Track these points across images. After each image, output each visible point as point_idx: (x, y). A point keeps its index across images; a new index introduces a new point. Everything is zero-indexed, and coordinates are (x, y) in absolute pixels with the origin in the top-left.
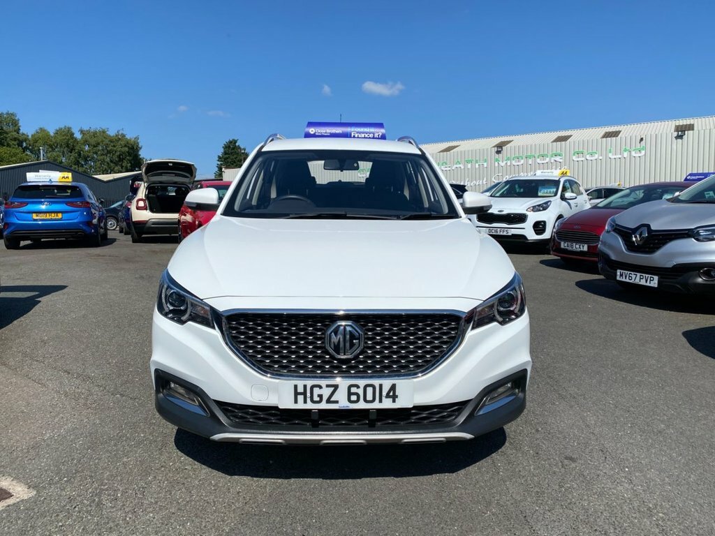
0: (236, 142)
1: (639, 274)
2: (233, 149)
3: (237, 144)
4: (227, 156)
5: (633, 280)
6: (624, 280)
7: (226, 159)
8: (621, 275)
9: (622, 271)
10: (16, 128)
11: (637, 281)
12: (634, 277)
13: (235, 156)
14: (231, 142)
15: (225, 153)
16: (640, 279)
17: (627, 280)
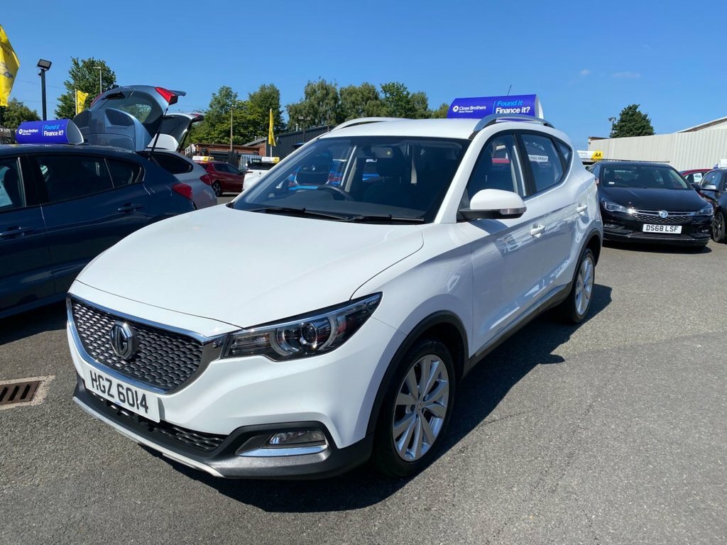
0: (636, 107)
2: (632, 115)
3: (637, 110)
4: (624, 124)
7: (621, 127)
10: (424, 106)
13: (633, 123)
14: (630, 108)
15: (622, 121)
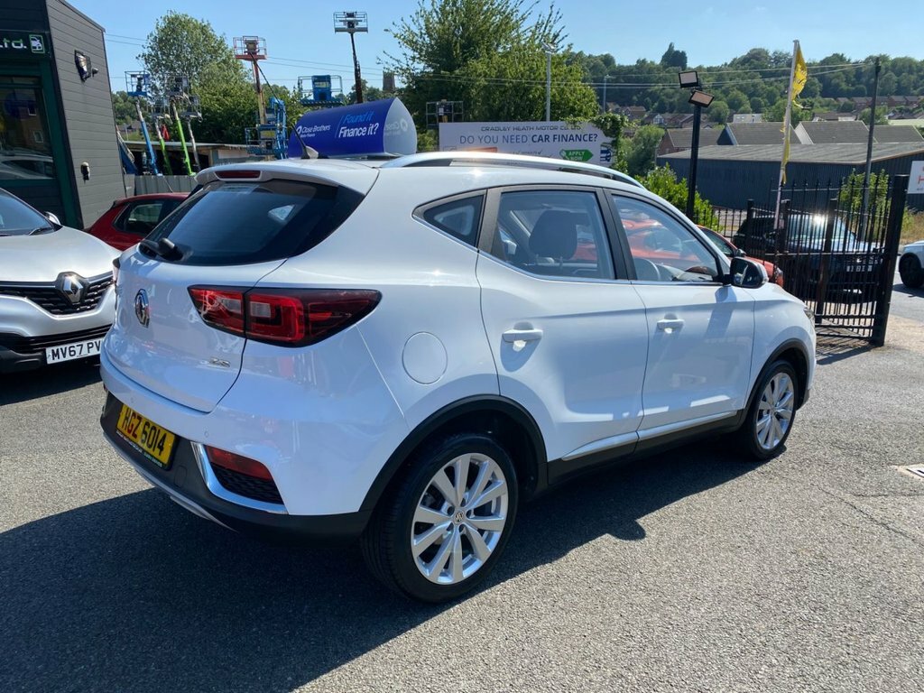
1: (85, 343)
5: (77, 353)
6: (62, 359)
8: (55, 354)
9: (55, 348)
11: (85, 353)
12: (77, 349)
16: (89, 348)
17: (68, 358)
